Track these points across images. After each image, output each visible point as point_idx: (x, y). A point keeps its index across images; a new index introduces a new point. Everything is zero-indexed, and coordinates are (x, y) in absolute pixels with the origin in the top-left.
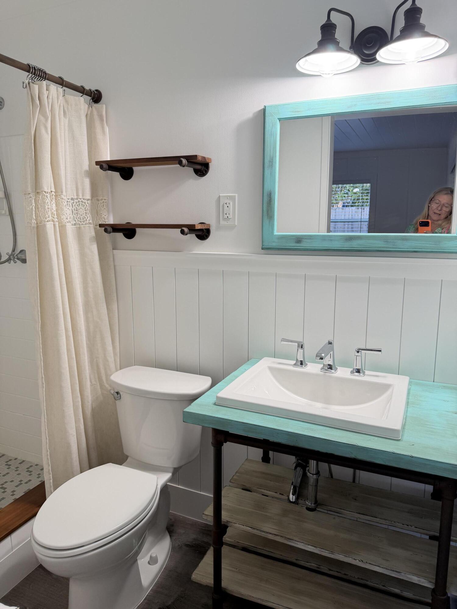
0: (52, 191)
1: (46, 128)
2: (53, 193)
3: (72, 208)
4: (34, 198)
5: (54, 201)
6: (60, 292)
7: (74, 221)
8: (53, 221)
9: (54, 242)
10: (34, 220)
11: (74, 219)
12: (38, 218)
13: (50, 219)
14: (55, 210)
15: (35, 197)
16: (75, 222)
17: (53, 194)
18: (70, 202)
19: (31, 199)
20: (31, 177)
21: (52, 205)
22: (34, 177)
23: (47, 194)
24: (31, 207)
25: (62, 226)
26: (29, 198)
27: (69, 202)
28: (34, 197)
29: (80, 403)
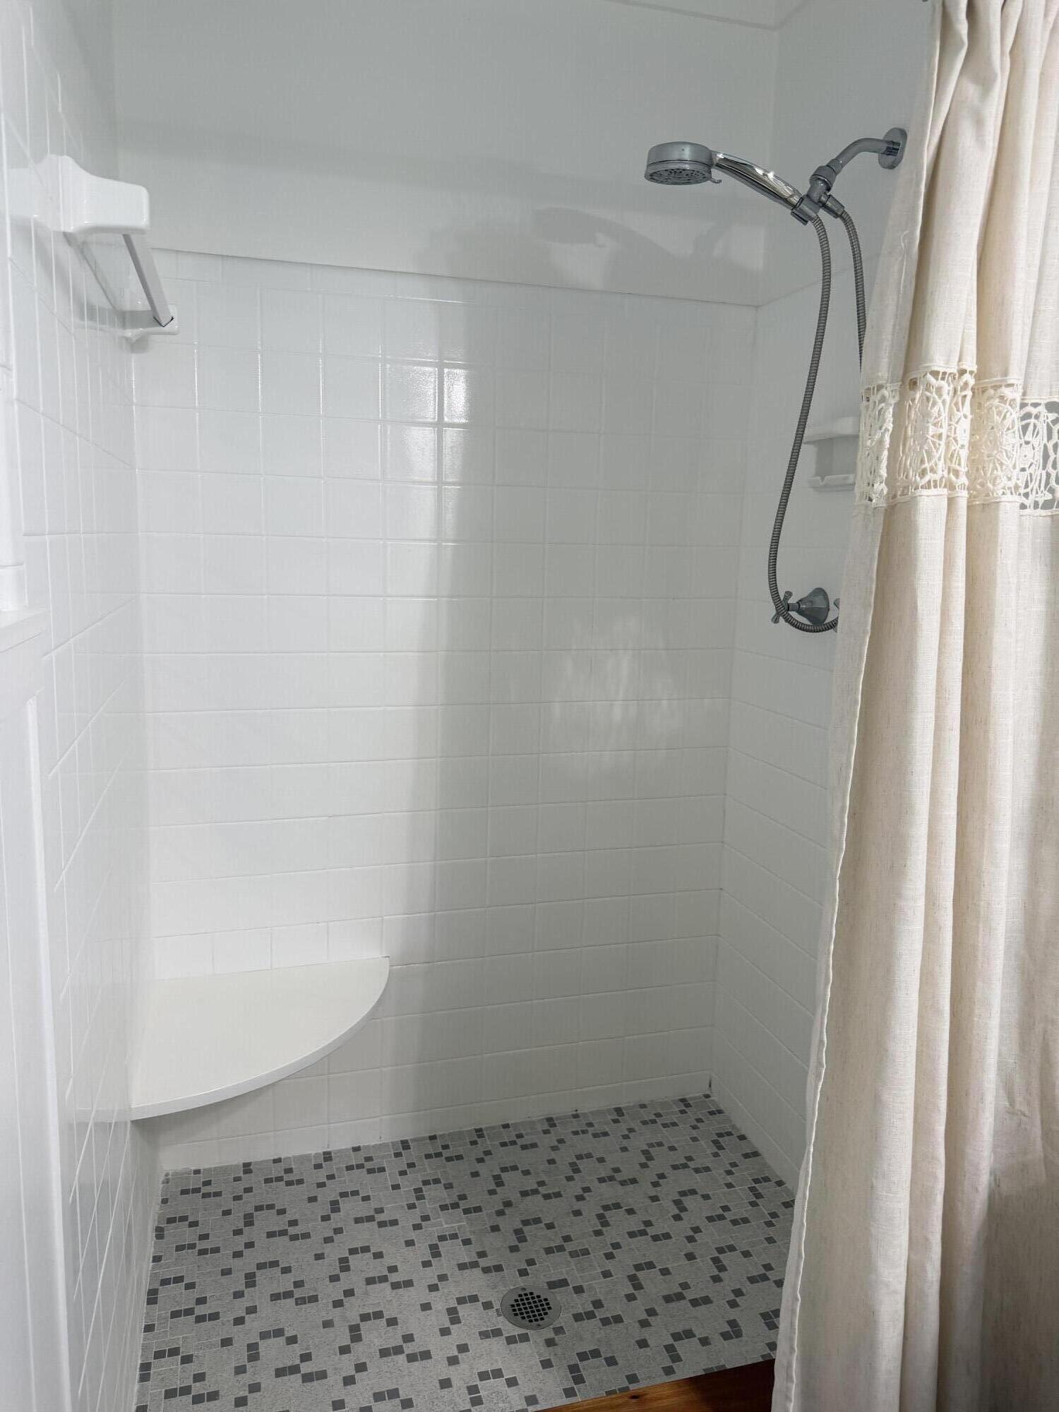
0: (962, 372)
1: (979, 122)
2: (967, 377)
3: (1045, 439)
4: (893, 401)
5: (967, 409)
6: (930, 756)
7: (1046, 492)
8: (951, 487)
9: (939, 566)
10: (881, 483)
11: (1047, 483)
12: (899, 476)
13: (937, 477)
14: (966, 444)
15: (897, 398)
16: (1049, 497)
17: (966, 384)
18: (1042, 419)
19: (883, 405)
20: (894, 326)
21: (957, 423)
22: (906, 324)
23: (943, 383)
24: (877, 437)
25: (984, 504)
26: (877, 402)
27: (1037, 417)
28: (894, 397)
29: (941, 1185)
